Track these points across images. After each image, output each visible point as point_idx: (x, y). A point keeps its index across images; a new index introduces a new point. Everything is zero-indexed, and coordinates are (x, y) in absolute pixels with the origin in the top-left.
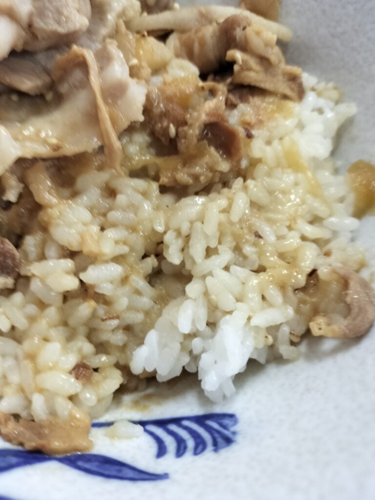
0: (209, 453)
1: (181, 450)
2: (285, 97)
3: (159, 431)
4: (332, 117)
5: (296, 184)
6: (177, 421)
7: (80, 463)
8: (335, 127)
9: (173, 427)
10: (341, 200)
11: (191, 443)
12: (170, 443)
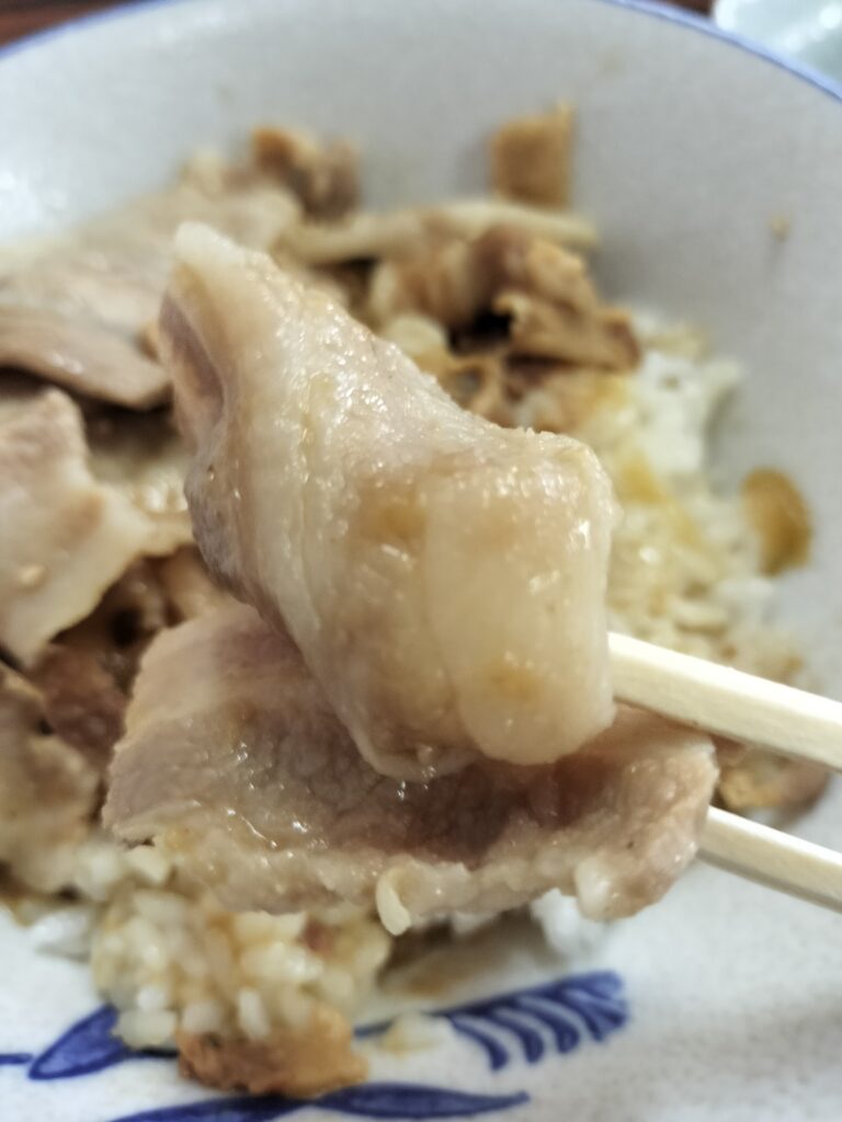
0: (587, 1045)
1: (533, 1050)
2: (607, 368)
3: (483, 1026)
4: (697, 392)
5: (651, 529)
6: (510, 1002)
7: (357, 1103)
8: (702, 410)
9: (506, 1014)
10: (736, 547)
11: (547, 1036)
12: (509, 1043)
